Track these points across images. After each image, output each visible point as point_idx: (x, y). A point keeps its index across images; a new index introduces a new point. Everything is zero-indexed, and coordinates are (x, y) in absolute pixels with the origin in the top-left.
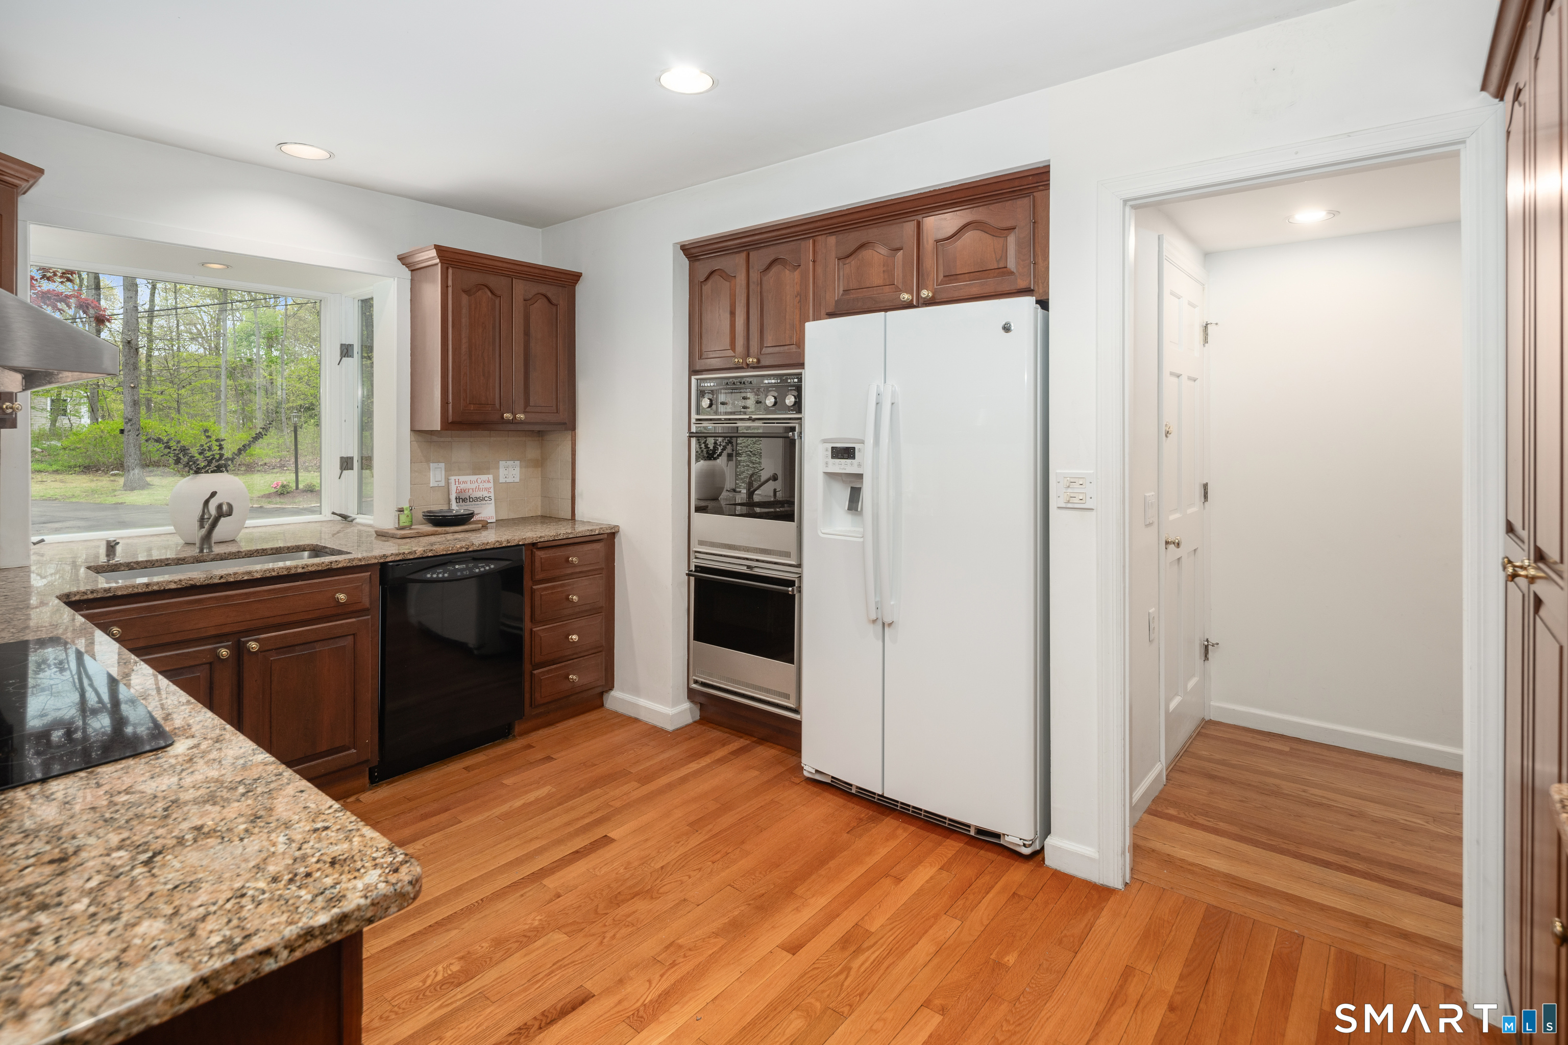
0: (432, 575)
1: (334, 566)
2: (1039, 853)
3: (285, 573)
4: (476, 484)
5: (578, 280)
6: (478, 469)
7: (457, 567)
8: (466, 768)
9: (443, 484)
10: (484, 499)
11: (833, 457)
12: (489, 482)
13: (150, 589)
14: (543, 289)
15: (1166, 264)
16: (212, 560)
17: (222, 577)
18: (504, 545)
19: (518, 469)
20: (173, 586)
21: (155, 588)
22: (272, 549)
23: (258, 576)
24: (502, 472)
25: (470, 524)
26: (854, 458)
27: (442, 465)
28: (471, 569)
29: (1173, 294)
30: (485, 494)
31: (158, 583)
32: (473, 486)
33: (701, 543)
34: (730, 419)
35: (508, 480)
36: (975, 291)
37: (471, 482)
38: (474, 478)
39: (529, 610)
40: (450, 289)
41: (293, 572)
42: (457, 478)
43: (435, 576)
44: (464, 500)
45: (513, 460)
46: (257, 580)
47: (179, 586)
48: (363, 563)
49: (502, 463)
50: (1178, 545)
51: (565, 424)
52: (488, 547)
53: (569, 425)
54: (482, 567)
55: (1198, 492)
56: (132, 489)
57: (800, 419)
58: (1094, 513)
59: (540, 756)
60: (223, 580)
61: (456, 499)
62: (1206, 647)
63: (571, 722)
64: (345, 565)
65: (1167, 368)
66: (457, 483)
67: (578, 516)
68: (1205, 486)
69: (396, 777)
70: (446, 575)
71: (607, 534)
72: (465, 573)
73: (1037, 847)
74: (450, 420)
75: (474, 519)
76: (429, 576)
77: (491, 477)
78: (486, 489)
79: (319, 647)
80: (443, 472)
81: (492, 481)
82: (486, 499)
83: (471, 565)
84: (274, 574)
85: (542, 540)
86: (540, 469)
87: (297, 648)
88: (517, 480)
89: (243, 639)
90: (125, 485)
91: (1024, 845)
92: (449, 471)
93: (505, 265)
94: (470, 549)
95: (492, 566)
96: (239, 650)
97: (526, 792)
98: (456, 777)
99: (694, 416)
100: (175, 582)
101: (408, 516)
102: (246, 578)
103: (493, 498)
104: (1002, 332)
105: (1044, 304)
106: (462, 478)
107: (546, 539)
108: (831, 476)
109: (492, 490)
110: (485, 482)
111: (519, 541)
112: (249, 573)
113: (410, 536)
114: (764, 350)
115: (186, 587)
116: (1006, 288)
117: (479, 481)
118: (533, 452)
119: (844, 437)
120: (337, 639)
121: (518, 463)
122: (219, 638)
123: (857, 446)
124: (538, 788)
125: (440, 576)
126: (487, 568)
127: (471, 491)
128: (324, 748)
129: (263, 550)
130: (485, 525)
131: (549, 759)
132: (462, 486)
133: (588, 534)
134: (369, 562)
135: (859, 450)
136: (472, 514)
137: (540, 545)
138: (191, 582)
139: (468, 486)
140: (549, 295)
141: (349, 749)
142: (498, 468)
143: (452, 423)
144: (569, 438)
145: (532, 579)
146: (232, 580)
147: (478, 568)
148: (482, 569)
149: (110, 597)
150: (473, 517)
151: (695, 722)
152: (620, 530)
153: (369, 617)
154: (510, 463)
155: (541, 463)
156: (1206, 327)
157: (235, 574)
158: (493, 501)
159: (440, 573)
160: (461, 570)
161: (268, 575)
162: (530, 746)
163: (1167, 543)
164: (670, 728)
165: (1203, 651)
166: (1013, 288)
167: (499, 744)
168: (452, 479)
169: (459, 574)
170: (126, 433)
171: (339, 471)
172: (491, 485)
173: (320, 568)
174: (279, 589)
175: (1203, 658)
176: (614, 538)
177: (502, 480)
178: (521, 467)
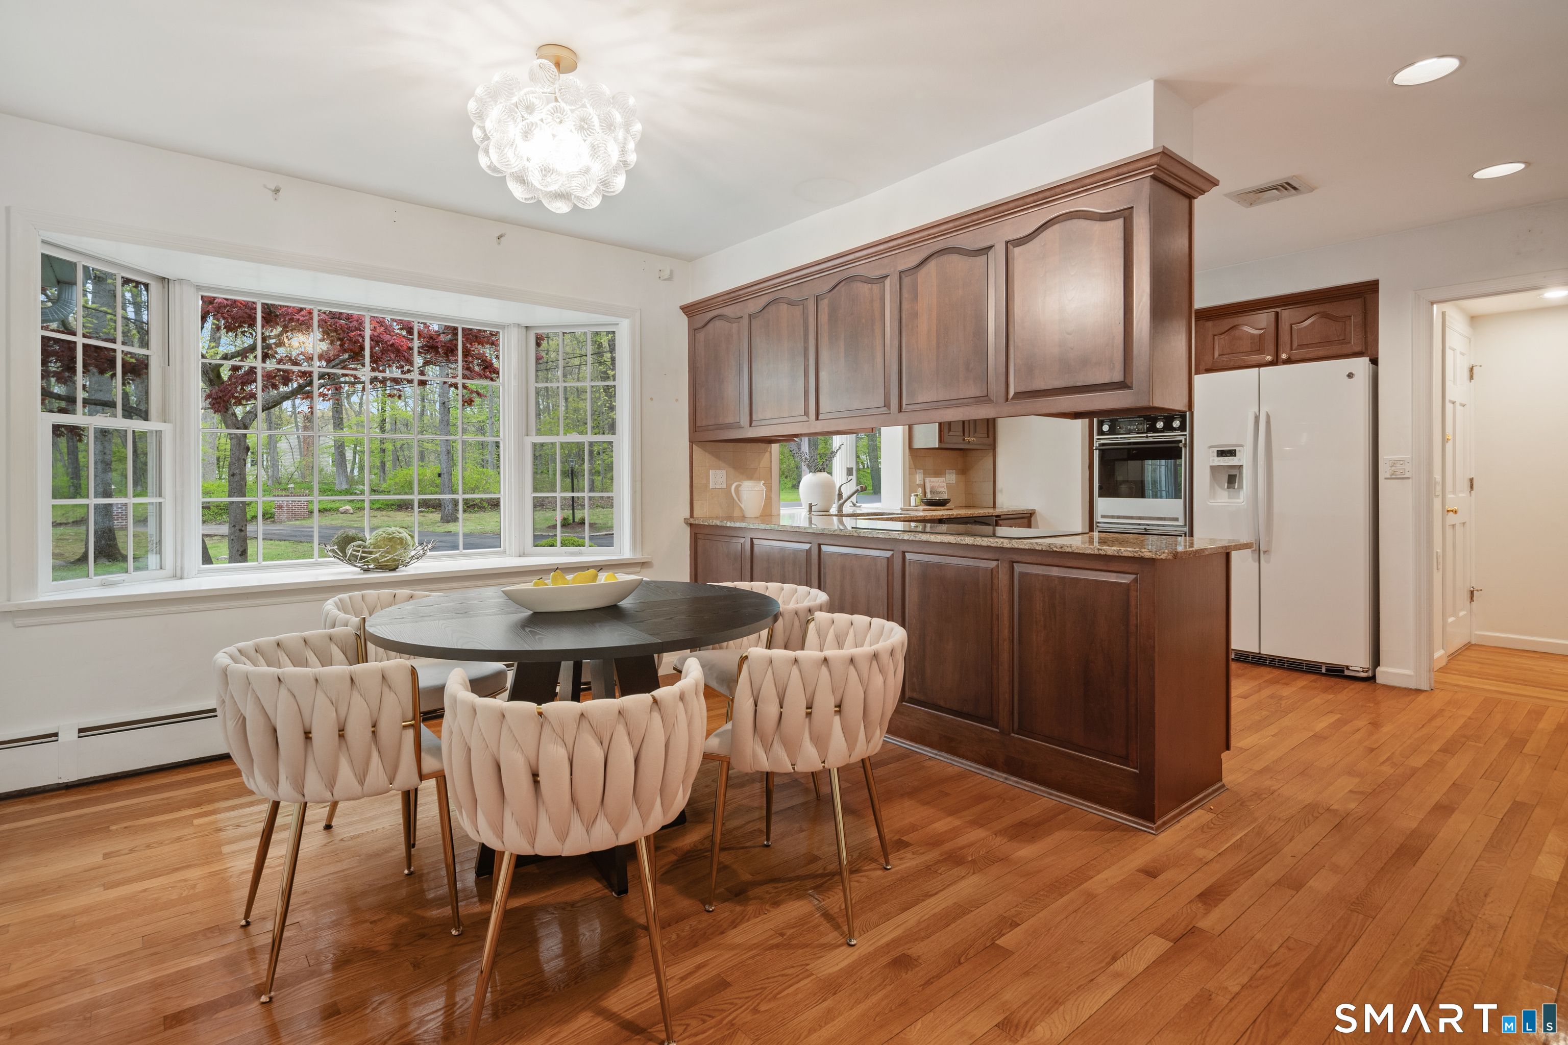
2: (1373, 678)
6: (937, 474)
11: (1218, 456)
15: (1447, 330)
25: (948, 505)
26: (1235, 456)
27: (922, 471)
29: (1451, 348)
30: (943, 490)
32: (937, 484)
33: (1103, 517)
35: (950, 482)
36: (1321, 353)
37: (936, 482)
38: (936, 479)
49: (947, 471)
50: (1456, 512)
51: (991, 445)
55: (1468, 484)
56: (448, 522)
57: (1185, 435)
58: (1410, 480)
61: (930, 492)
62: (1472, 592)
65: (1448, 398)
66: (929, 482)
68: (1471, 480)
71: (1029, 514)
73: (1370, 674)
77: (944, 479)
78: (943, 487)
80: (922, 475)
82: (944, 492)
86: (964, 476)
88: (954, 482)
90: (442, 518)
91: (1363, 671)
92: (925, 475)
99: (1096, 437)
104: (1347, 378)
105: (1375, 361)
106: (931, 479)
108: (1214, 469)
110: (942, 482)
116: (1345, 351)
117: (939, 481)
118: (960, 464)
119: (1226, 442)
121: (954, 471)
123: (1237, 449)
127: (936, 487)
132: (932, 484)
135: (1240, 451)
144: (991, 454)
152: (1038, 512)
154: (951, 471)
155: (964, 472)
156: (1471, 370)
163: (1448, 511)
165: (1469, 595)
166: (1350, 351)
168: (927, 479)
170: (442, 476)
172: (945, 484)
175: (1469, 600)
176: (1032, 517)
178: (955, 474)
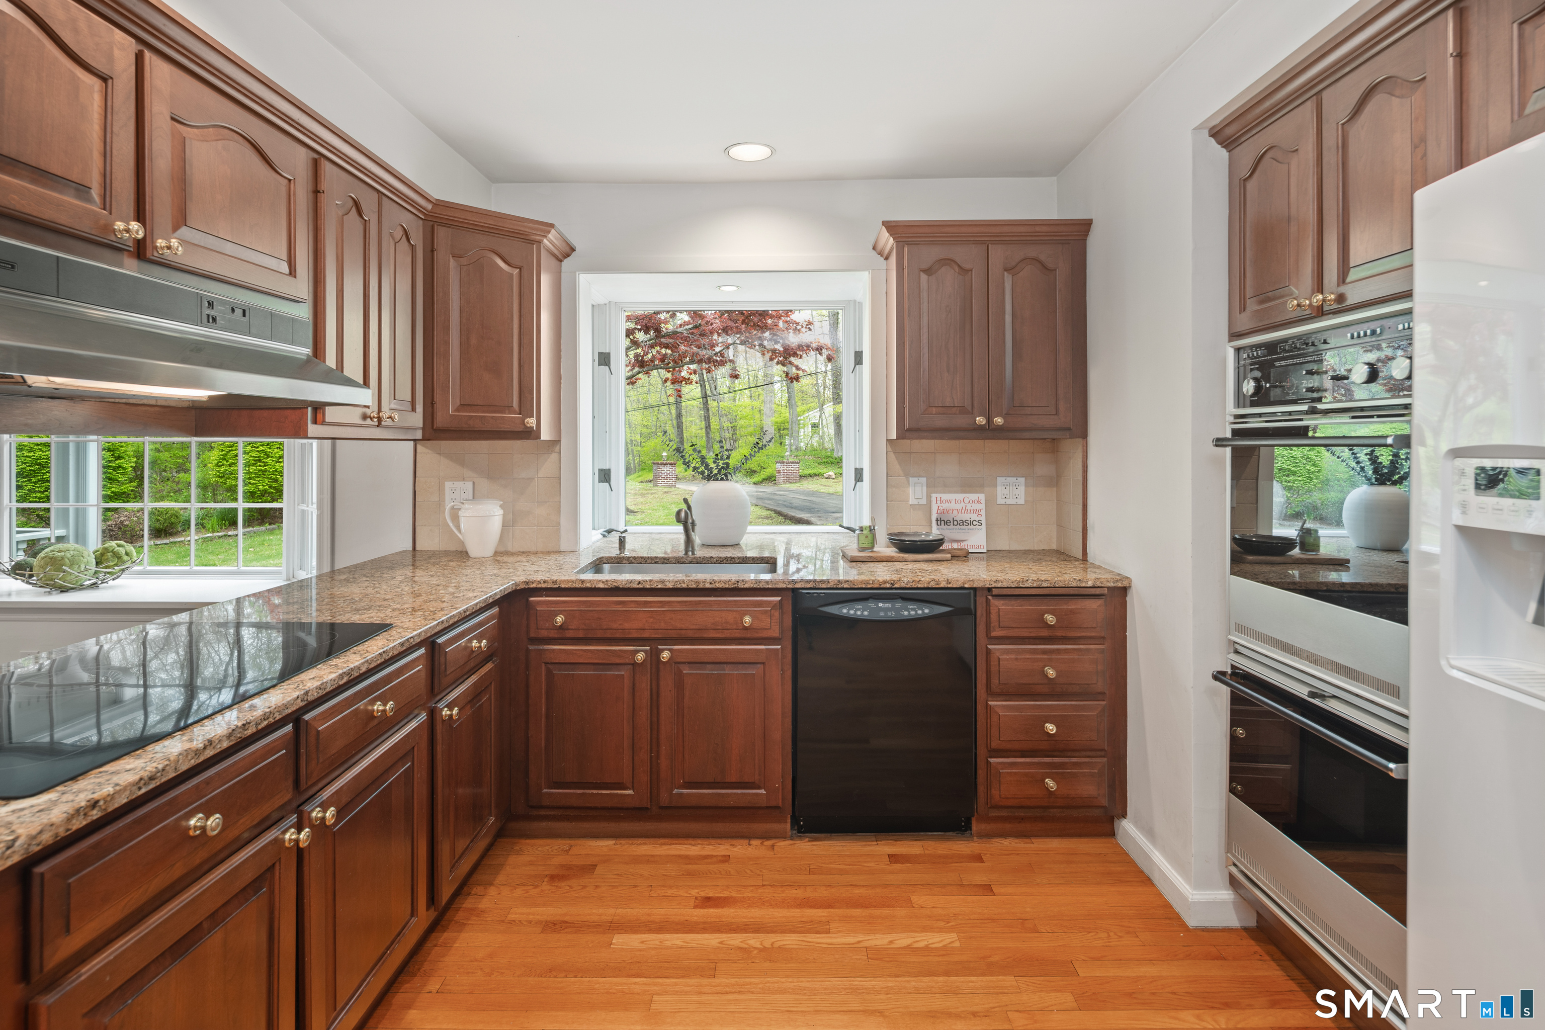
0: (849, 610)
1: (741, 585)
3: (694, 586)
4: (963, 505)
5: (1088, 231)
6: (967, 486)
7: (880, 605)
8: (894, 858)
9: (924, 501)
10: (971, 523)
12: (979, 502)
13: (584, 586)
14: (1031, 251)
16: (690, 563)
17: (639, 583)
18: (942, 586)
19: (1022, 489)
20: (601, 586)
21: (588, 585)
22: (739, 558)
23: (670, 586)
24: (1000, 491)
25: (936, 553)
27: (924, 480)
28: (898, 611)
30: (974, 517)
31: (590, 581)
32: (959, 506)
33: (1240, 629)
34: (1290, 413)
35: (1009, 502)
37: (956, 502)
38: (960, 496)
39: (984, 675)
40: (906, 271)
41: (701, 586)
42: (939, 495)
43: (852, 612)
44: (946, 523)
45: (1016, 476)
46: (669, 589)
47: (606, 587)
48: (770, 586)
49: (1000, 480)
51: (1069, 429)
52: (919, 586)
53: (1081, 432)
54: (912, 609)
57: (1407, 406)
59: (980, 879)
60: (640, 586)
61: (937, 520)
63: (1055, 844)
64: (752, 585)
66: (939, 502)
67: (1090, 558)
69: (823, 835)
70: (866, 613)
71: (1108, 588)
72: (889, 613)
74: (907, 426)
75: (944, 547)
76: (845, 611)
77: (982, 497)
78: (975, 511)
79: (728, 670)
80: (925, 488)
81: (983, 501)
82: (975, 523)
83: (898, 605)
84: (684, 586)
85: (999, 585)
86: (1055, 489)
87: (708, 666)
88: (1021, 501)
89: (660, 647)
92: (932, 486)
93: (976, 230)
94: (896, 586)
95: (927, 611)
96: (654, 655)
97: (925, 929)
98: (872, 864)
99: (1231, 411)
100: (603, 582)
101: (867, 537)
102: (659, 586)
103: (984, 522)
106: (945, 497)
107: (1005, 585)
109: (983, 513)
110: (973, 502)
111: (964, 583)
112: (663, 582)
113: (861, 559)
114: (1352, 276)
115: (611, 588)
117: (966, 501)
118: (1043, 469)
120: (747, 665)
121: (1022, 480)
122: (640, 641)
124: (941, 930)
125: (859, 613)
126: (920, 612)
127: (955, 512)
128: (733, 780)
129: (732, 558)
130: (962, 556)
131: (987, 889)
132: (945, 506)
133: (1074, 584)
134: (777, 586)
136: (942, 539)
137: (995, 592)
138: (615, 584)
139: (953, 506)
140: (1042, 257)
141: (759, 788)
142: (995, 486)
143: (909, 430)
144: (1081, 446)
145: (987, 635)
146: (648, 587)
147: (907, 610)
148: (913, 613)
149: (556, 588)
150: (941, 544)
151: (1245, 929)
152: (1133, 585)
153: (779, 647)
154: (1012, 480)
155: (1055, 481)
157: (651, 581)
158: (984, 526)
159: (859, 609)
160: (885, 610)
161: (679, 586)
162: (979, 858)
164: (1192, 922)
167: (949, 839)
168: (934, 496)
169: (882, 614)
171: (853, 482)
172: (982, 506)
173: (727, 586)
174: (690, 602)
176: (1126, 595)
177: (1000, 501)
178: (1026, 485)
